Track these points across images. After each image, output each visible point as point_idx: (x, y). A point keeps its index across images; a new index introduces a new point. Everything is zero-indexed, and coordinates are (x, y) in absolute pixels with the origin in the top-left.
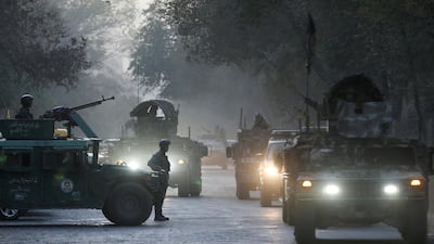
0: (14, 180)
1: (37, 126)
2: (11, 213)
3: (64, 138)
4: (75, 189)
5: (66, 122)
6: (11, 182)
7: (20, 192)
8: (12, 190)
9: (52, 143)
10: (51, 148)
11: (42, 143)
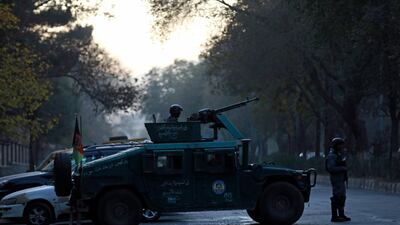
0: (166, 183)
1: (185, 129)
2: (150, 215)
3: (211, 140)
4: (227, 190)
5: (212, 124)
6: (163, 185)
7: (173, 195)
8: (164, 194)
9: (201, 145)
10: (202, 149)
11: (192, 145)
